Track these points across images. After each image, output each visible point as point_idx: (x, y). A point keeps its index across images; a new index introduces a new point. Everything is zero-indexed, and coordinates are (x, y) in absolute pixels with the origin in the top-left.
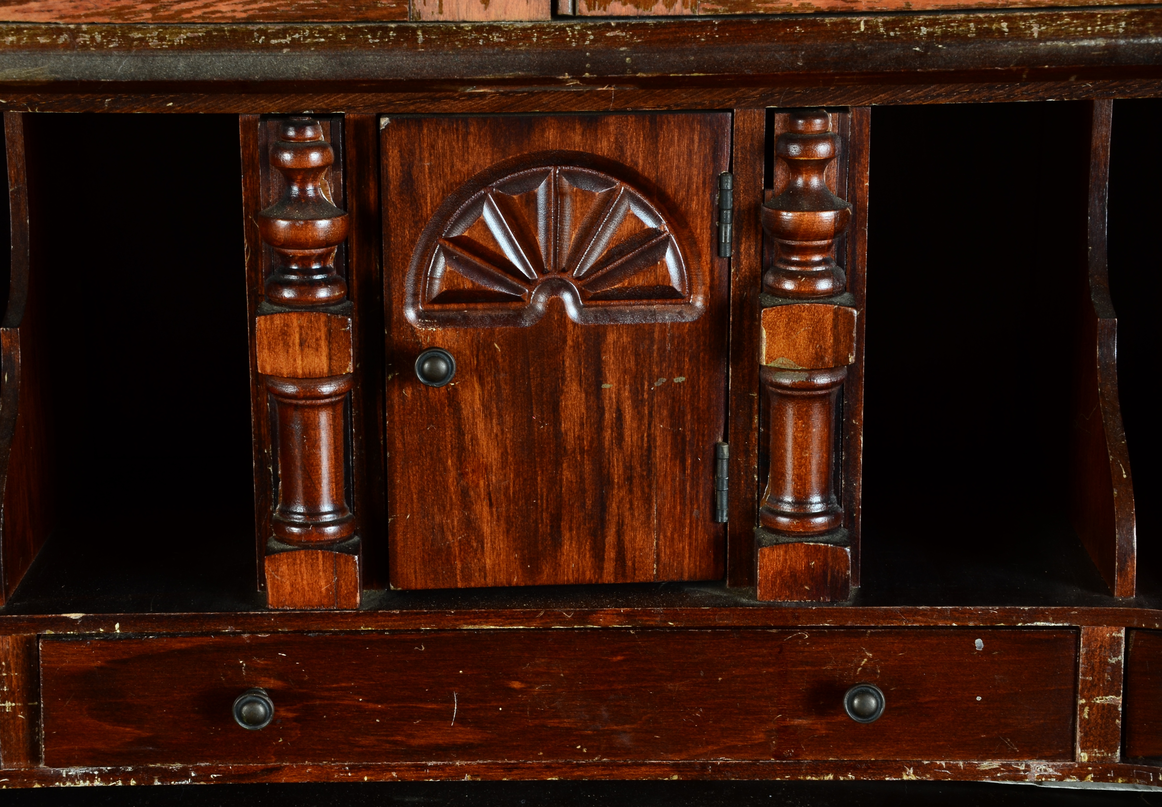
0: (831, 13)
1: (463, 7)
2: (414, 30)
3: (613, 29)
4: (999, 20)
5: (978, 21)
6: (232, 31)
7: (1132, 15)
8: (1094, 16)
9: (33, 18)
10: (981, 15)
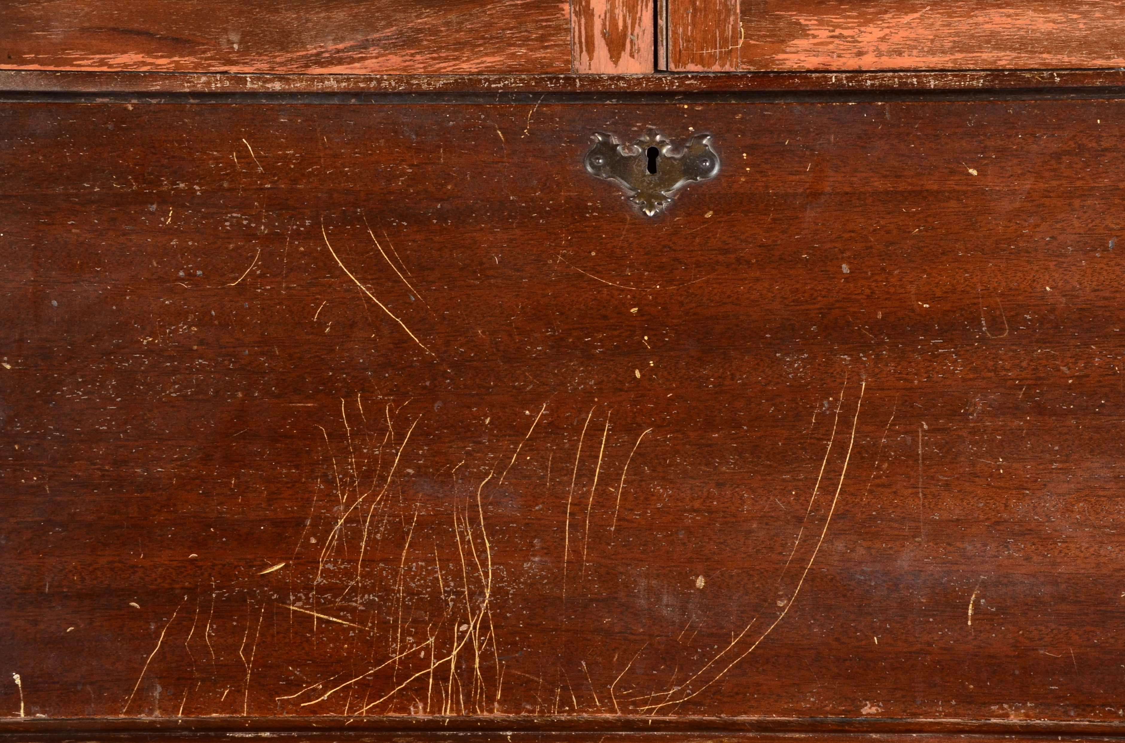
0: (816, 71)
1: (603, 67)
2: (574, 79)
3: (690, 79)
4: (911, 77)
5: (900, 78)
6: (469, 79)
7: (987, 76)
8: (965, 75)
9: (357, 72)
10: (902, 74)
